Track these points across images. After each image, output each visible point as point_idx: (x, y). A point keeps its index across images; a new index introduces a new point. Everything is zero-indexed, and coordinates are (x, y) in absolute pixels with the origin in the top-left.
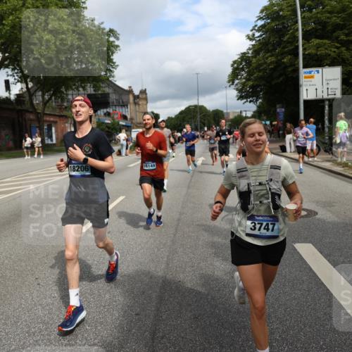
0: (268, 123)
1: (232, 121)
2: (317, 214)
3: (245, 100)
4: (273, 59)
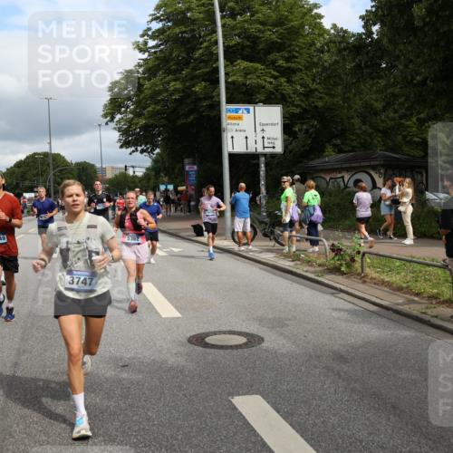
0: (171, 187)
1: (111, 182)
2: (263, 340)
3: (133, 148)
4: (178, 85)
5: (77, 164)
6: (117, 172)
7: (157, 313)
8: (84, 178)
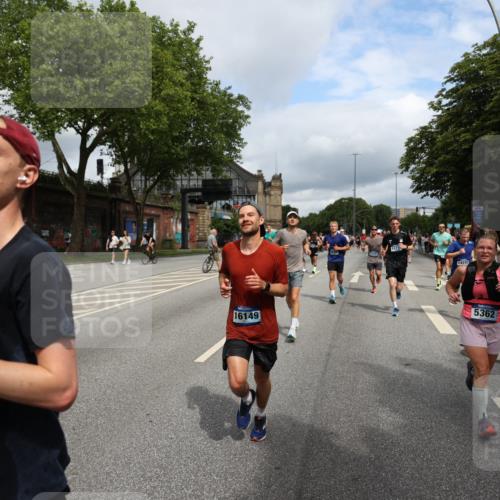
0: (457, 226)
3: (425, 193)
4: (468, 136)
5: (375, 207)
6: (409, 213)
7: (436, 330)
8: (380, 218)
